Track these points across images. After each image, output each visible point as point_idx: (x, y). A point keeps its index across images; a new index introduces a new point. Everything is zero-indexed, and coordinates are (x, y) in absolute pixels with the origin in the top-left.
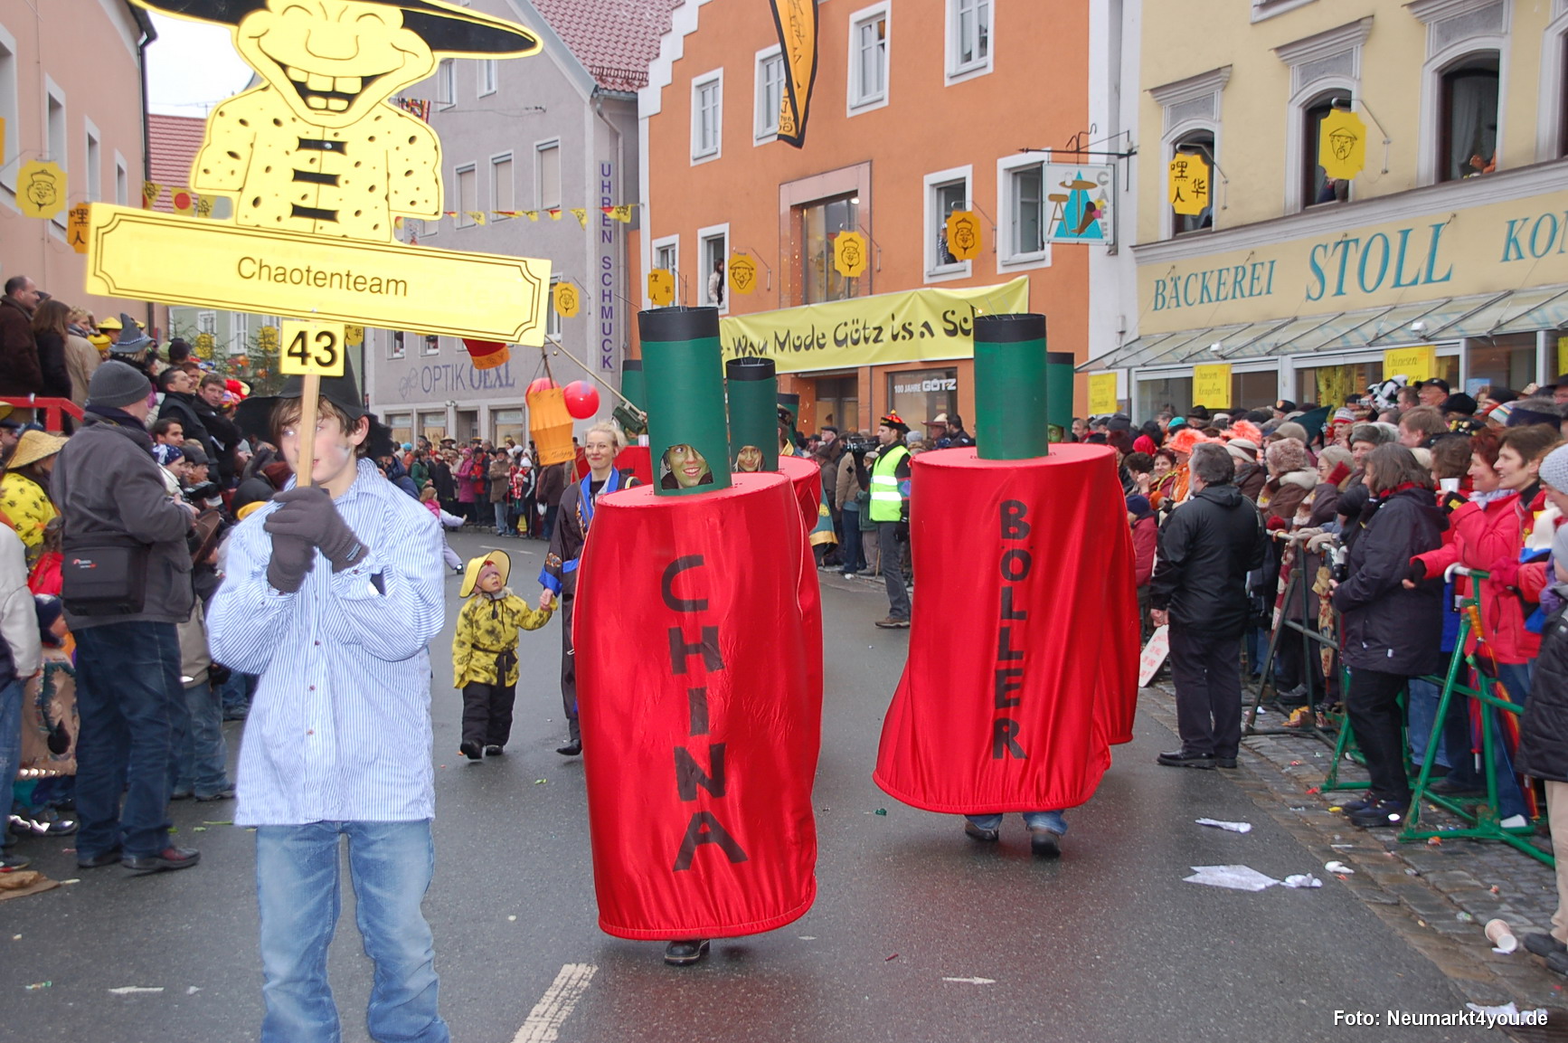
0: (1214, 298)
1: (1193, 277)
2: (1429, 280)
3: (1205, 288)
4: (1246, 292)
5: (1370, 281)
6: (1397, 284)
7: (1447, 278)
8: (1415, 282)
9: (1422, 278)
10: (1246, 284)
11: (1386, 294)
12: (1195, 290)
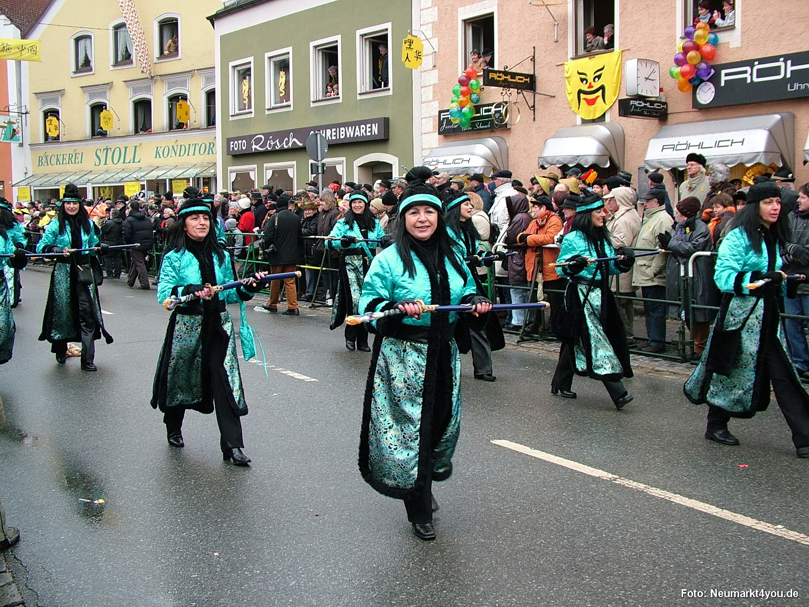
0: (61, 163)
1: (53, 156)
2: (134, 162)
3: (58, 160)
4: (73, 162)
5: (115, 161)
6: (124, 162)
7: (139, 162)
8: (129, 162)
9: (132, 161)
10: (73, 159)
11: (121, 165)
12: (54, 160)
